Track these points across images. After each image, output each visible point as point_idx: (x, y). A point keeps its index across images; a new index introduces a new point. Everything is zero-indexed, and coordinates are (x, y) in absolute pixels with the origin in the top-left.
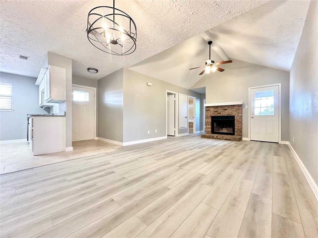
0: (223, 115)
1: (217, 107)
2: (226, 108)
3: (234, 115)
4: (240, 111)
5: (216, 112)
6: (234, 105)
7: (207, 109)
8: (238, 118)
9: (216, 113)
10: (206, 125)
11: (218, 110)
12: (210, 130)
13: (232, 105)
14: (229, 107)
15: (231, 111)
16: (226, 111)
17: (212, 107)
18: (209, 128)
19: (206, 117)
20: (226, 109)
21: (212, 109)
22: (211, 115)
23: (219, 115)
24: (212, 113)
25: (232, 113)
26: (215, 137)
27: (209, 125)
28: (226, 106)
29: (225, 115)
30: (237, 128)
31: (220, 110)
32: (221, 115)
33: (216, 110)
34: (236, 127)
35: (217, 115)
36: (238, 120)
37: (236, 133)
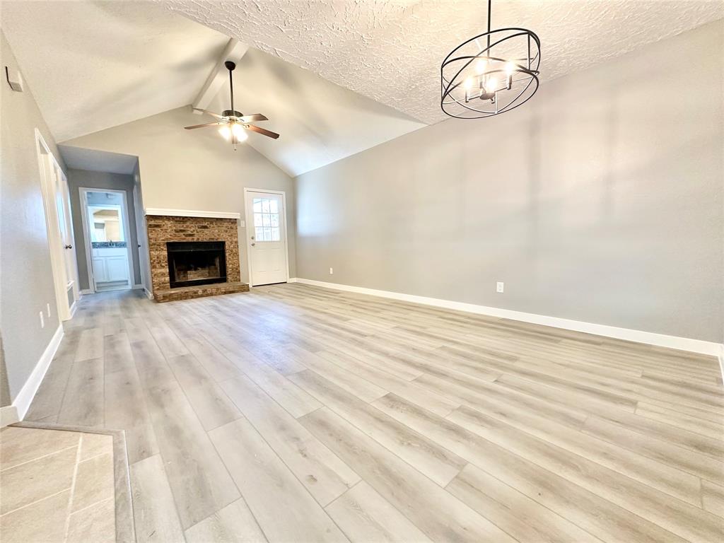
0: (200, 241)
1: (184, 219)
2: (206, 224)
3: (223, 240)
4: (234, 231)
5: (181, 231)
6: (221, 219)
7: (152, 222)
8: (232, 246)
9: (182, 234)
10: (154, 267)
11: (187, 227)
12: (167, 279)
13: (217, 219)
14: (212, 223)
15: (217, 231)
16: (206, 231)
17: (168, 218)
18: (163, 274)
19: (153, 246)
20: (205, 227)
21: (169, 223)
22: (167, 239)
23: (189, 239)
24: (169, 233)
25: (219, 235)
26: (200, 292)
27: (164, 267)
28: (205, 219)
29: (205, 240)
30: (231, 266)
31: (191, 228)
32: (195, 240)
33: (180, 226)
34: (229, 264)
35: (184, 241)
36: (232, 251)
37: (229, 278)
